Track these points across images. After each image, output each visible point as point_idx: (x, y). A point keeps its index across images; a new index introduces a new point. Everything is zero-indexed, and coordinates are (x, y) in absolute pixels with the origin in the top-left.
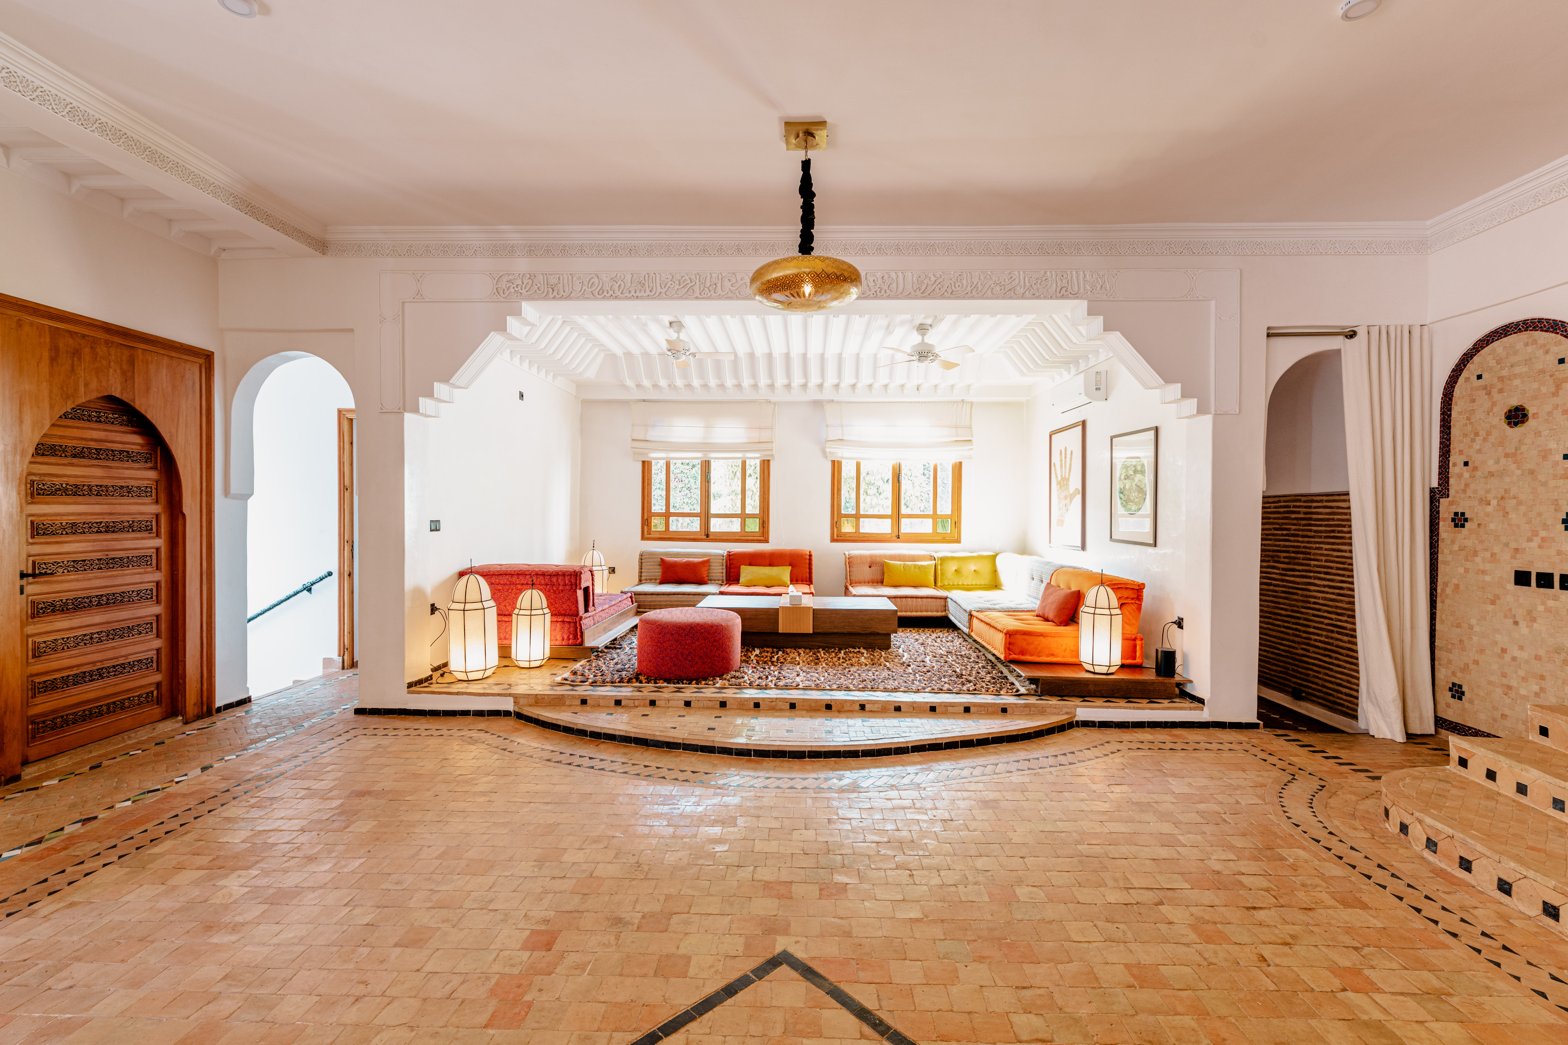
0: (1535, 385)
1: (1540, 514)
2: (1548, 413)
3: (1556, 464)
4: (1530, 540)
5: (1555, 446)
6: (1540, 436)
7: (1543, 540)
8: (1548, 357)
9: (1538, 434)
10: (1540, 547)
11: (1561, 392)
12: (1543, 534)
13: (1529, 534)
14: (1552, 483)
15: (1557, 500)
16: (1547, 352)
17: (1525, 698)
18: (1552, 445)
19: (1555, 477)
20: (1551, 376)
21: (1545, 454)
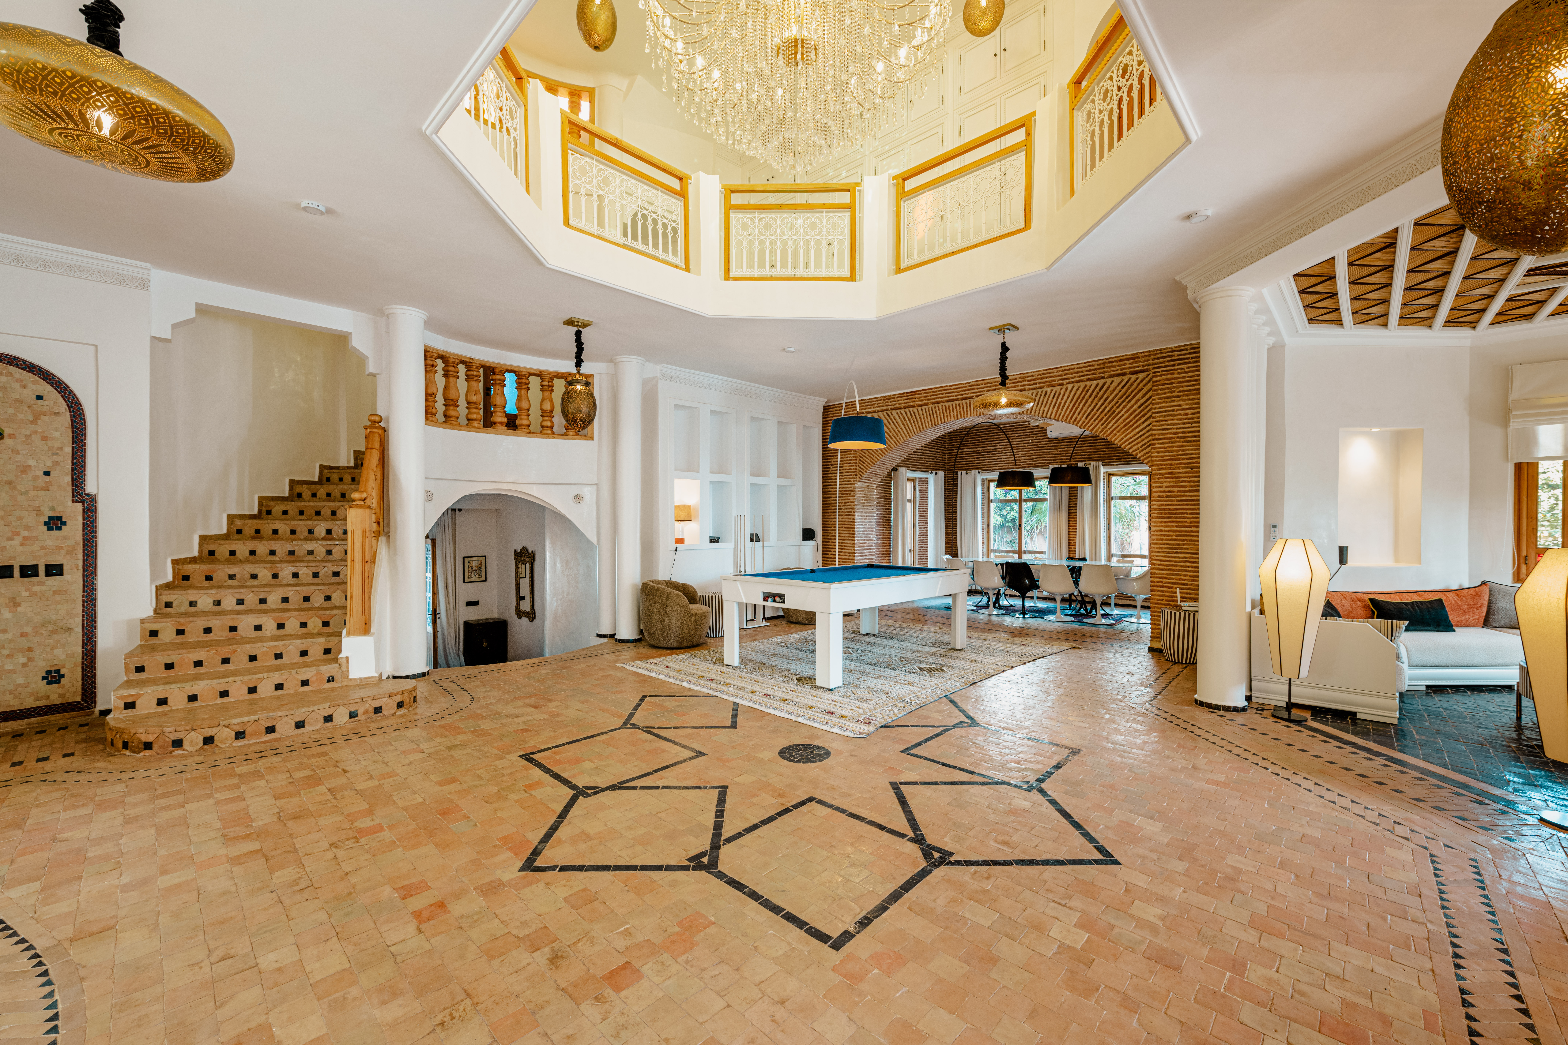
0: (11, 411)
1: (20, 518)
2: (26, 436)
3: (37, 478)
4: (10, 539)
5: (35, 464)
6: (18, 453)
7: (25, 538)
8: (25, 391)
9: (16, 452)
10: (22, 544)
11: (39, 422)
12: (25, 534)
13: (10, 534)
14: (32, 493)
15: (39, 507)
16: (24, 387)
17: (13, 671)
18: (32, 462)
19: (35, 488)
20: (29, 407)
21: (25, 470)
